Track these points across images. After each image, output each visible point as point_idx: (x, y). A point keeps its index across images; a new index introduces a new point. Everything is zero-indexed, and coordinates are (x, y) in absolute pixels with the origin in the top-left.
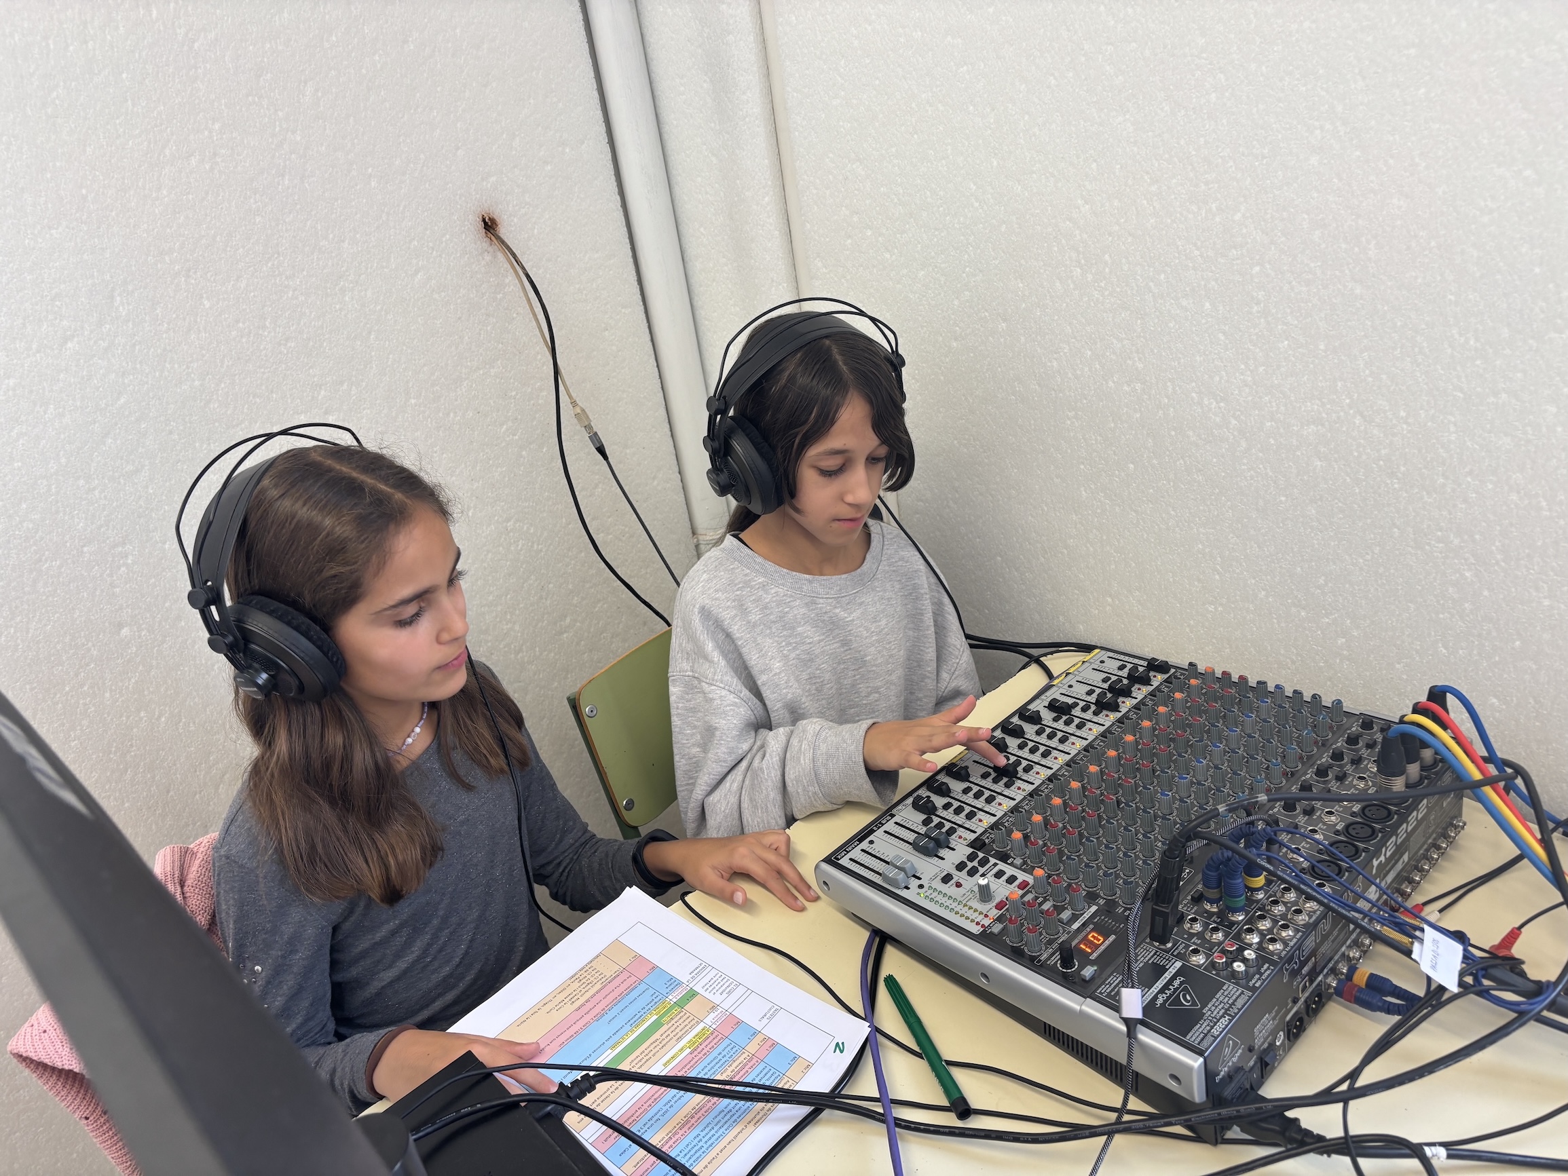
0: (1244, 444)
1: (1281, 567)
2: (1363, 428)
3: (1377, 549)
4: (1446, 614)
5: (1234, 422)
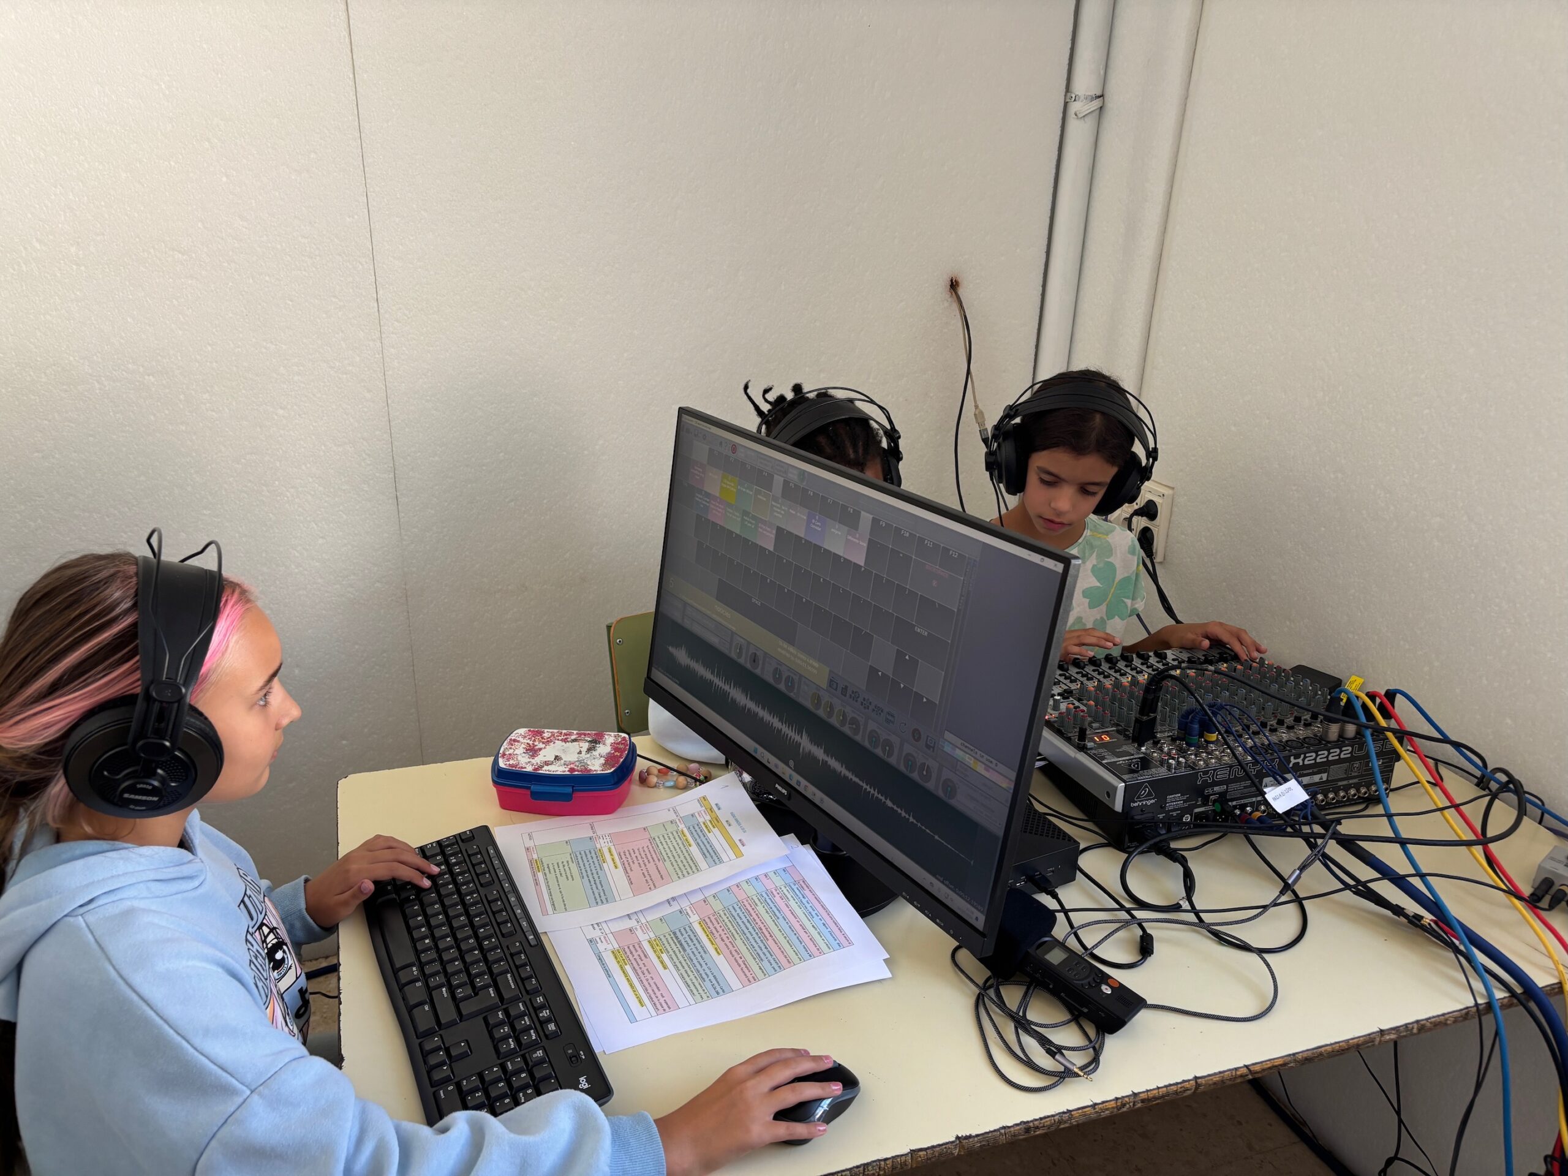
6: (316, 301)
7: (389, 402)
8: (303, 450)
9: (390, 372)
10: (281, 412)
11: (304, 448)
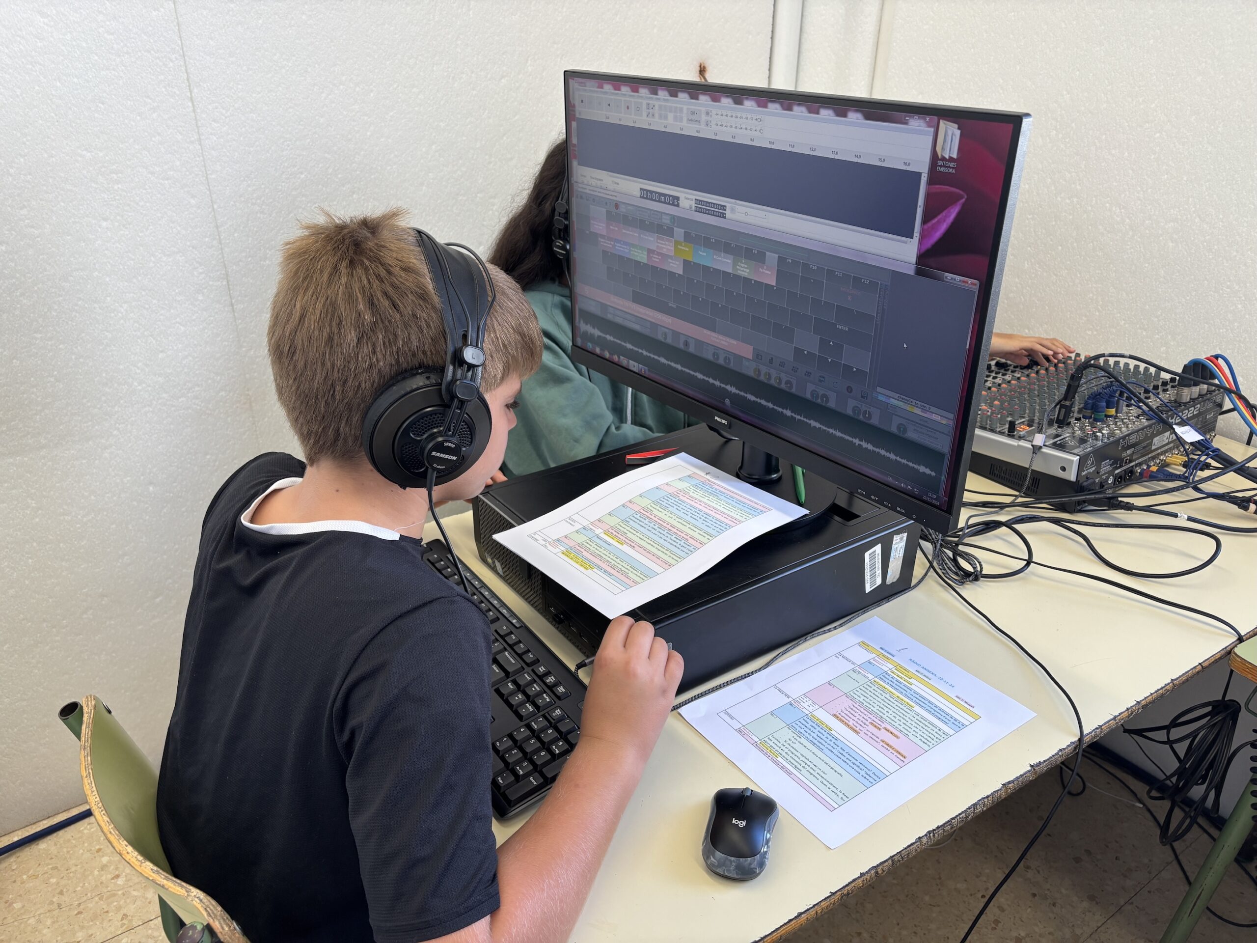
0: (1131, 233)
1: (1137, 306)
2: (1199, 224)
3: (1194, 293)
4: (1225, 330)
5: (1128, 221)
6: (129, 102)
7: (215, 206)
8: (132, 262)
9: (213, 176)
10: (104, 224)
11: (133, 260)
